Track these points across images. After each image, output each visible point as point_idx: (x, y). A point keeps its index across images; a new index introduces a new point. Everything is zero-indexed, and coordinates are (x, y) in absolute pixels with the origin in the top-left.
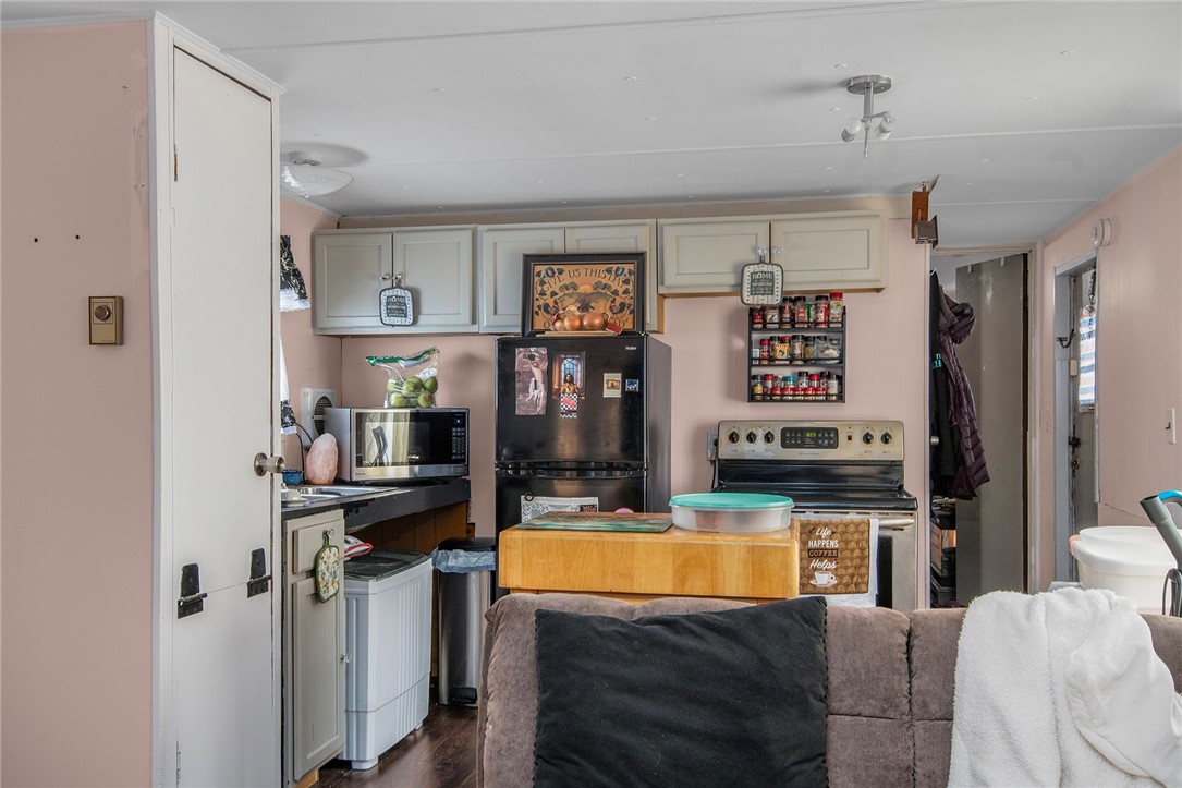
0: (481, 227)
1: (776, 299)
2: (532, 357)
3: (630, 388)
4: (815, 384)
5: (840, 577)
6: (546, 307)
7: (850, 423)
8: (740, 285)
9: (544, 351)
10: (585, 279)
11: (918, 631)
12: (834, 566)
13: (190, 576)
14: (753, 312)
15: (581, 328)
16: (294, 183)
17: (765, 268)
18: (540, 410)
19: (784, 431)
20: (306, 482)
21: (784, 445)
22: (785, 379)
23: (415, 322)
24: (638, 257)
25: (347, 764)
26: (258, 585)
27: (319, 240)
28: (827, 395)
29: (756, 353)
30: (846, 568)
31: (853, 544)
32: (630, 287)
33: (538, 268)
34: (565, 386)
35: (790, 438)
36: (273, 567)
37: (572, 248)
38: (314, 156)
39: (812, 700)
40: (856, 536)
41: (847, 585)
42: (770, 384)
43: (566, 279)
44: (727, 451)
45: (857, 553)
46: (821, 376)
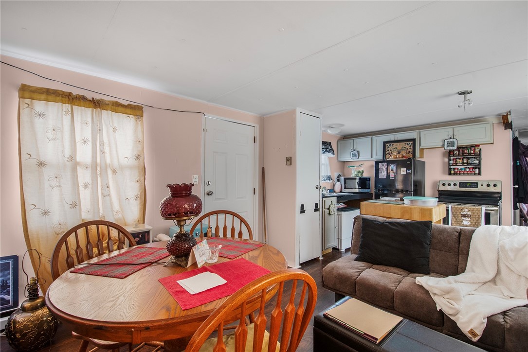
0: (373, 136)
1: (455, 148)
2: (383, 165)
3: (408, 172)
4: (471, 170)
5: (472, 223)
6: (389, 153)
7: (482, 181)
8: (444, 145)
9: (386, 163)
10: (399, 146)
11: (462, 232)
12: (469, 219)
13: (302, 206)
14: (450, 152)
15: (396, 158)
16: (330, 132)
17: (451, 140)
18: (385, 177)
19: (460, 183)
20: (335, 192)
21: (460, 187)
22: (461, 169)
23: (358, 158)
24: (414, 140)
25: (338, 249)
26: (316, 210)
27: (338, 142)
28: (475, 173)
29: (451, 162)
30: (474, 220)
31: (476, 214)
32: (411, 147)
33: (387, 145)
34: (391, 171)
35: (462, 185)
36: (320, 207)
37: (396, 139)
38: (333, 126)
39: (424, 244)
40: (477, 212)
41: (474, 225)
42: (456, 170)
43: (394, 146)
44: (442, 188)
45: (477, 216)
46: (473, 168)
